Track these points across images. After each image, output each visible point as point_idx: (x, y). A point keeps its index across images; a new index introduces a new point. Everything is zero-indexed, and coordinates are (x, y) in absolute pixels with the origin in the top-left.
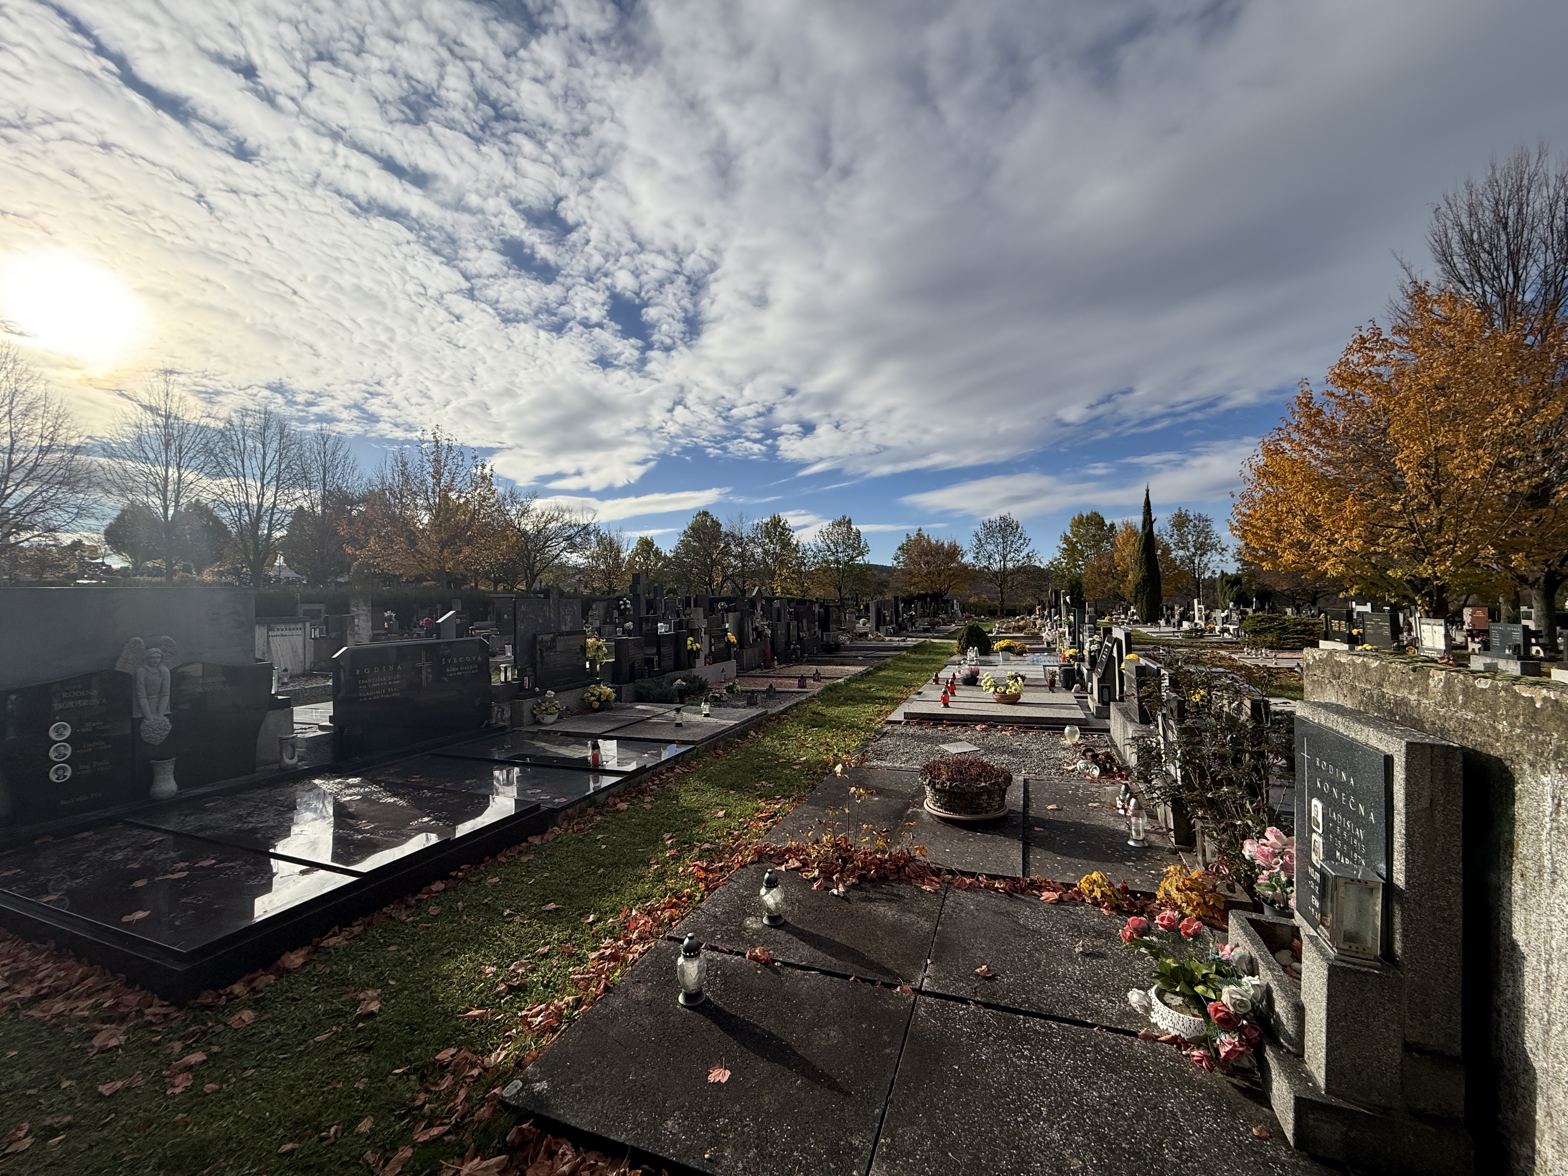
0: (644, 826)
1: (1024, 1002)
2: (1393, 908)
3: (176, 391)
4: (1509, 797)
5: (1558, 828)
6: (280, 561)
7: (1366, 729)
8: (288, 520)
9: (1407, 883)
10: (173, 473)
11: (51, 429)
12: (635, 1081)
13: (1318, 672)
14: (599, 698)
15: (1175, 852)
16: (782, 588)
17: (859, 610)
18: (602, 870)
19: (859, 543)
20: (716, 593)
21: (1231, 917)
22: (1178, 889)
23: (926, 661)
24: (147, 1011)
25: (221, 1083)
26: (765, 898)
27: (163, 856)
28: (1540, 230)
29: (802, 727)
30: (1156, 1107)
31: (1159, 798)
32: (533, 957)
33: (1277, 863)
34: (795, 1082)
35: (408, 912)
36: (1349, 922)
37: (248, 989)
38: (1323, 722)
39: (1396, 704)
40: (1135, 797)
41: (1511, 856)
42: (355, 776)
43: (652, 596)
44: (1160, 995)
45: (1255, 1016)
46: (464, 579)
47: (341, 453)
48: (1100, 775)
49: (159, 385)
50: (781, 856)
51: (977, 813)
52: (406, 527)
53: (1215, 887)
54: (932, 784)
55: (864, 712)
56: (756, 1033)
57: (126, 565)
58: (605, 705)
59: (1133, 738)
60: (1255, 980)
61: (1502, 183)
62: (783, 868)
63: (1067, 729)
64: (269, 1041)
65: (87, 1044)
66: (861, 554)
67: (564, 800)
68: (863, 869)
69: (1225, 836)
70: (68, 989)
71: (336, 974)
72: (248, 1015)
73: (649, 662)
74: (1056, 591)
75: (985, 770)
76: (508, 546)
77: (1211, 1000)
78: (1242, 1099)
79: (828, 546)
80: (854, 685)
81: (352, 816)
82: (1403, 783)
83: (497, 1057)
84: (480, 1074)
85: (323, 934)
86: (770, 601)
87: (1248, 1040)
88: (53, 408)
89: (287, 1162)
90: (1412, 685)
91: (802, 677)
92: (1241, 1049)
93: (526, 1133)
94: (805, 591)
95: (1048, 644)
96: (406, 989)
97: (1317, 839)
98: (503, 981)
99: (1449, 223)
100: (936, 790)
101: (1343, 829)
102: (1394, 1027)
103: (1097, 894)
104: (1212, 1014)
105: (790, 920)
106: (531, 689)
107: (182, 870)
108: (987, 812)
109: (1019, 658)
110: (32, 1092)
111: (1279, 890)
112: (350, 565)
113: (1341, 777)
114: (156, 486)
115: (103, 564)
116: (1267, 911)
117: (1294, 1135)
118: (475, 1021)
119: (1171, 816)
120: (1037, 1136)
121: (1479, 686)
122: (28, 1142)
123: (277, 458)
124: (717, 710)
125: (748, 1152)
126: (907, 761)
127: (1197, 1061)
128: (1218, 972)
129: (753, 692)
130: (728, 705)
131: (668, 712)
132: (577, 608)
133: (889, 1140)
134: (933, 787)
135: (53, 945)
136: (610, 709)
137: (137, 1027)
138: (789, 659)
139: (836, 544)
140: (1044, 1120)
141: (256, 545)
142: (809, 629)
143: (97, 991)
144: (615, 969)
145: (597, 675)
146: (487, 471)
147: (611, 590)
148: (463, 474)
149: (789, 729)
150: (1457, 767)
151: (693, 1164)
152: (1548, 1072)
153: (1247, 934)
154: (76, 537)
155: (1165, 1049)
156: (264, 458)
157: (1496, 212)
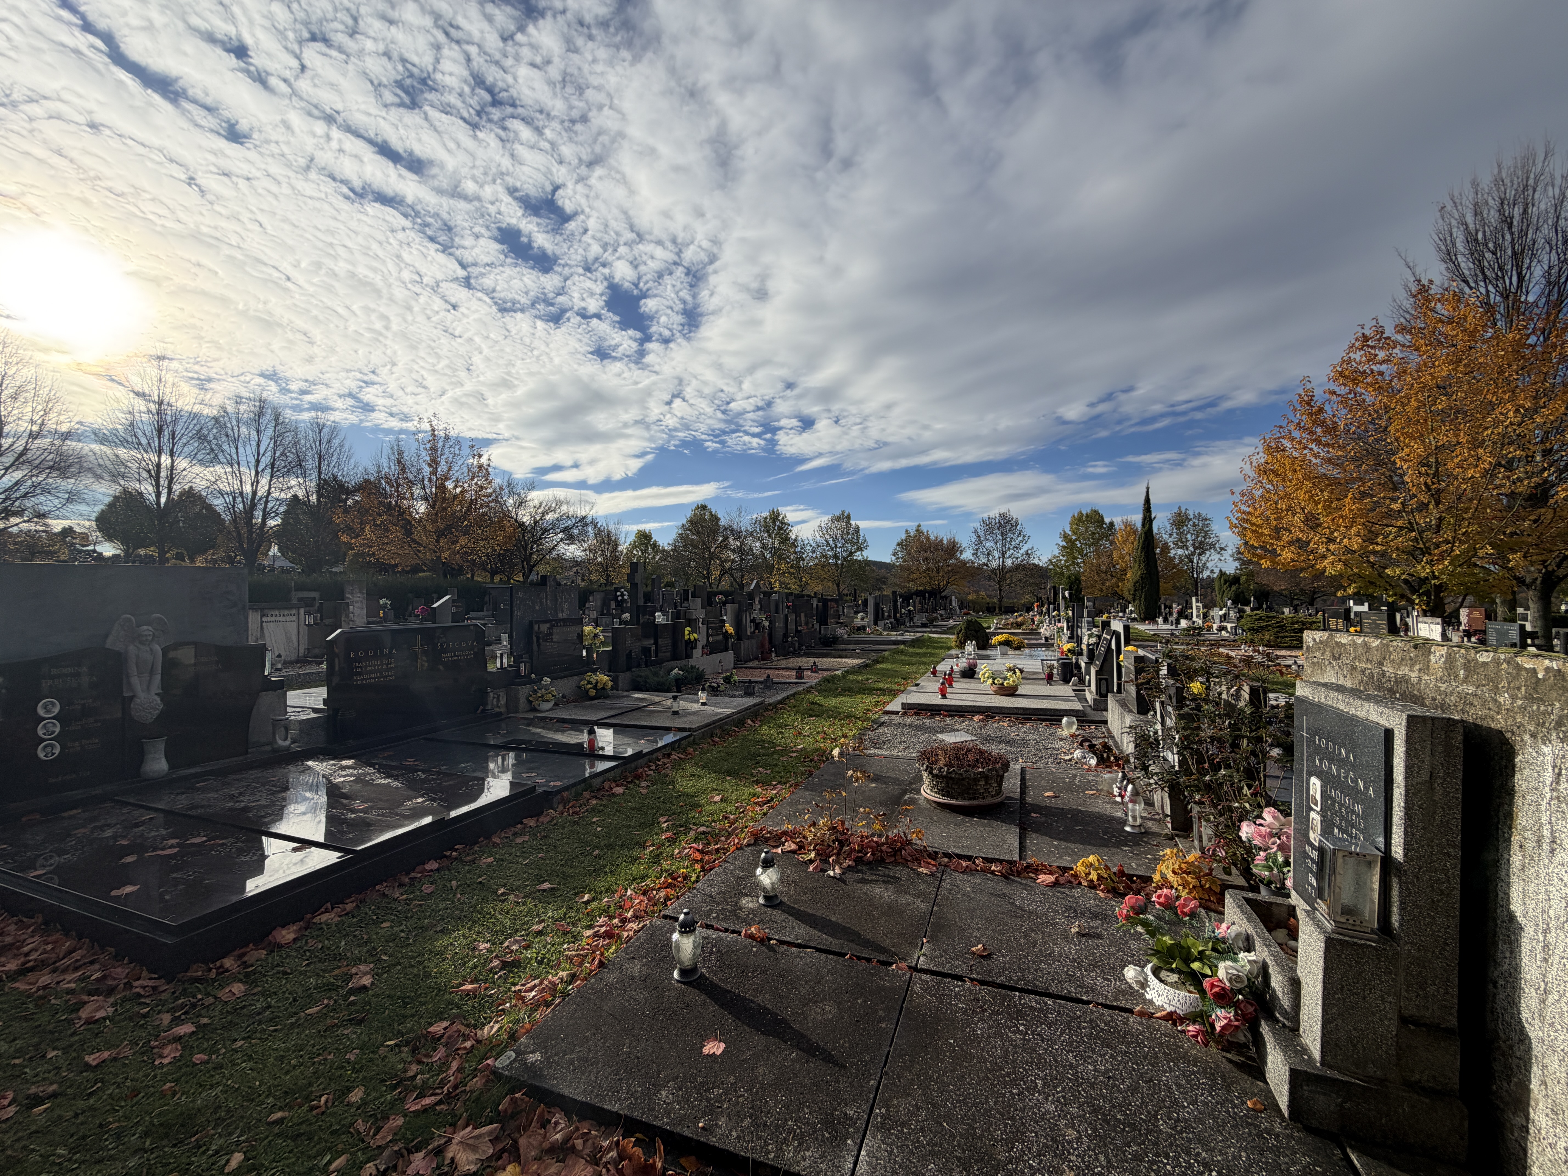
0: (639, 809)
1: (1019, 979)
2: (1390, 881)
3: (169, 378)
4: (1509, 769)
5: (1558, 798)
6: (274, 550)
7: (1366, 705)
8: (282, 509)
9: (1405, 855)
10: (165, 460)
11: (42, 413)
12: (629, 1053)
13: (1318, 654)
14: (596, 686)
15: (1171, 838)
16: (781, 582)
17: (857, 606)
18: (597, 852)
19: (858, 538)
20: (714, 586)
21: (1227, 896)
22: (1174, 872)
23: (924, 655)
24: (136, 984)
25: (210, 1055)
26: (762, 878)
27: (153, 834)
28: (1545, 230)
29: (799, 717)
30: (1151, 1080)
31: (1156, 783)
32: (527, 935)
33: (1274, 843)
34: (790, 1054)
35: (402, 890)
36: (1347, 898)
37: (239, 963)
38: (1323, 700)
39: (1396, 682)
40: (1132, 783)
41: (1510, 828)
42: (349, 758)
43: (649, 589)
44: (1156, 972)
45: (1251, 992)
46: (460, 571)
47: (336, 442)
48: (1097, 765)
49: (152, 372)
50: (777, 839)
51: (974, 799)
52: (402, 516)
53: (1211, 870)
54: (930, 770)
55: (861, 703)
56: (751, 1008)
57: (119, 552)
58: (601, 693)
59: (1131, 727)
60: (1252, 956)
61: (1507, 181)
62: (779, 851)
63: (1065, 720)
64: (259, 1014)
65: (74, 1016)
66: (860, 549)
67: (559, 783)
68: (859, 851)
69: (1222, 819)
70: (55, 962)
71: (328, 949)
72: (238, 988)
73: (646, 651)
74: (1054, 587)
75: (983, 757)
76: (505, 537)
77: (1205, 976)
78: (1237, 1073)
79: (826, 541)
80: (851, 677)
81: (345, 796)
82: (1402, 755)
83: (490, 1030)
84: (473, 1046)
85: (315, 910)
86: (768, 595)
87: (1243, 1015)
88: (44, 392)
89: (276, 1130)
90: (1413, 662)
91: (800, 668)
92: (1236, 1023)
93: (519, 1103)
94: (803, 587)
95: (1047, 639)
96: (399, 964)
97: (1315, 817)
98: (497, 957)
99: (1454, 223)
100: (934, 776)
101: (1341, 805)
102: (1390, 999)
103: (1094, 876)
104: (1208, 989)
105: (786, 900)
106: (527, 676)
107: (172, 847)
108: (984, 798)
109: (1017, 652)
110: (17, 1061)
111: (1275, 871)
112: (345, 554)
113: (1340, 753)
114: (149, 472)
115: (94, 551)
116: (1263, 891)
117: (1289, 1106)
118: (468, 995)
119: (1167, 802)
120: (1032, 1108)
121: (1481, 660)
122: (12, 1110)
123: (272, 445)
124: (714, 699)
125: (742, 1121)
126: (905, 749)
127: (1193, 1036)
128: (1214, 949)
129: (750, 682)
130: (725, 695)
131: (665, 700)
132: (575, 596)
133: (884, 1111)
134: (931, 773)
135: (40, 920)
136: (607, 697)
137: (124, 1000)
138: (787, 651)
139: (835, 539)
140: (1039, 1092)
141: (250, 532)
142: (807, 624)
143: (85, 964)
144: (609, 945)
145: (594, 663)
146: (484, 460)
147: (609, 582)
148: (460, 463)
149: (787, 718)
150: (1458, 739)
151: (687, 1133)
152: (1543, 1041)
153: (1243, 912)
154: (66, 523)
155: (1160, 1025)
156: (258, 446)
157: (1501, 211)
